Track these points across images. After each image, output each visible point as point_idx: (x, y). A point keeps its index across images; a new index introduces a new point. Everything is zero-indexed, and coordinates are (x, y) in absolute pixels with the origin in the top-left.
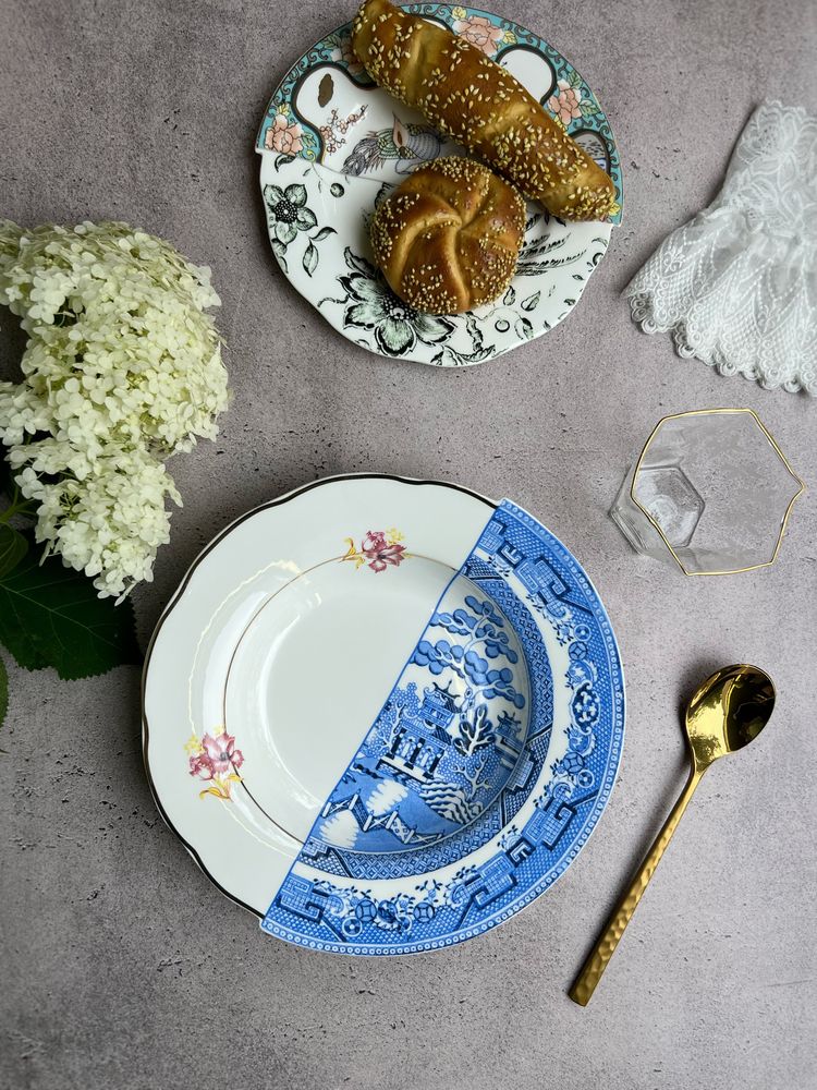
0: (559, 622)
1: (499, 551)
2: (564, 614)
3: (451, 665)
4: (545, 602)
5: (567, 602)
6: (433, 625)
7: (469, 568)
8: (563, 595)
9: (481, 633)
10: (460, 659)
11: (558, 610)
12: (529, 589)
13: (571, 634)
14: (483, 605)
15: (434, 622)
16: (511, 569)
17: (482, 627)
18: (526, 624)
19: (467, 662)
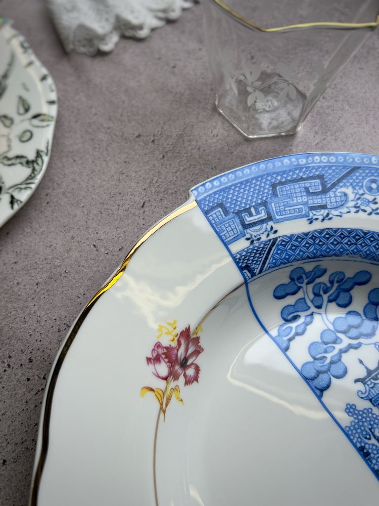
0: (351, 204)
1: (246, 226)
2: (345, 195)
3: (342, 352)
4: (324, 207)
5: (334, 185)
6: (287, 349)
7: (247, 267)
8: (323, 185)
9: (318, 301)
10: (337, 338)
11: (338, 199)
12: (302, 217)
13: (371, 198)
14: (292, 279)
15: (284, 345)
16: (270, 223)
17: (312, 296)
18: (339, 239)
19: (344, 332)
